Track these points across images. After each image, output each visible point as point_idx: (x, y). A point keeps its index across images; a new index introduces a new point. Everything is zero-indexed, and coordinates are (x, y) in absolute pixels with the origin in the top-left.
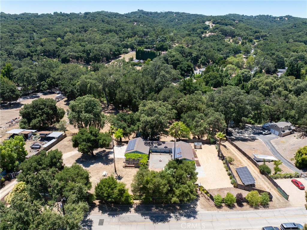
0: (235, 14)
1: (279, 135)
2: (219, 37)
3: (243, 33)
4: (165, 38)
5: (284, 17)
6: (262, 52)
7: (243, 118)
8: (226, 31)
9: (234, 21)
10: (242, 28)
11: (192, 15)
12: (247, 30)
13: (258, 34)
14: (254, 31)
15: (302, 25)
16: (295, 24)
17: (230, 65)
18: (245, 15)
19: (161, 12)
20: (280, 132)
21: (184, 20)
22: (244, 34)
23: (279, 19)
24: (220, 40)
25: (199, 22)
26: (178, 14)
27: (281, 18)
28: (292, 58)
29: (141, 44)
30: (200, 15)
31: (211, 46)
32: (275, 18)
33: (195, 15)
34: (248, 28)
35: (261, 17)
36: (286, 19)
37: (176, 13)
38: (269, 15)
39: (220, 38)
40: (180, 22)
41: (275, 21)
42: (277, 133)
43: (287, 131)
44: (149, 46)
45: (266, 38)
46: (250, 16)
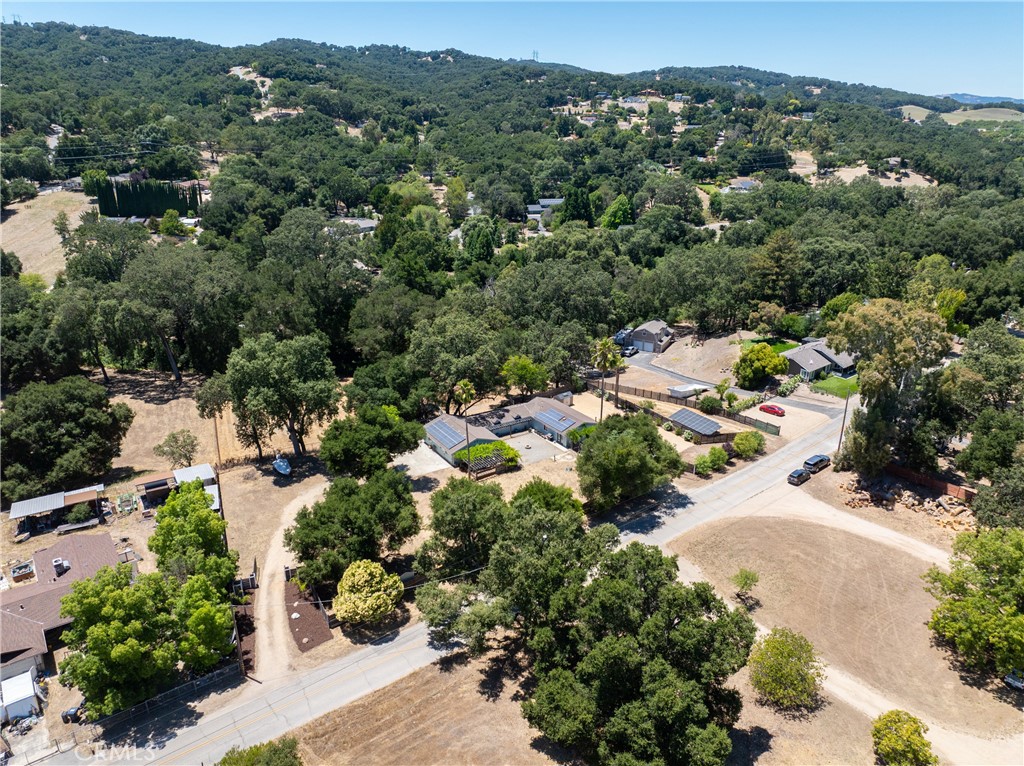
0: (299, 40)
1: (654, 351)
2: (316, 123)
3: (377, 106)
4: (164, 133)
5: (442, 53)
6: (463, 161)
7: (600, 325)
8: (327, 101)
9: (313, 63)
10: (362, 90)
11: (156, 39)
12: (377, 95)
13: (414, 107)
14: (399, 100)
15: (502, 80)
16: (485, 77)
17: (421, 207)
18: (328, 45)
19: (15, 22)
20: (655, 344)
21: (136, 60)
22: (380, 109)
23: (429, 59)
24: (323, 130)
25: (209, 69)
26: (98, 34)
27: (435, 55)
28: (543, 175)
29: (73, 160)
30: (186, 41)
31: (321, 152)
32: (418, 55)
33: (165, 40)
34: (379, 90)
35: (379, 52)
36: (450, 58)
37: (85, 30)
38: (401, 46)
39: (323, 125)
40: (123, 64)
41: (422, 66)
42: (650, 346)
43: (666, 339)
44: (111, 165)
45: (442, 121)
46: (345, 49)
